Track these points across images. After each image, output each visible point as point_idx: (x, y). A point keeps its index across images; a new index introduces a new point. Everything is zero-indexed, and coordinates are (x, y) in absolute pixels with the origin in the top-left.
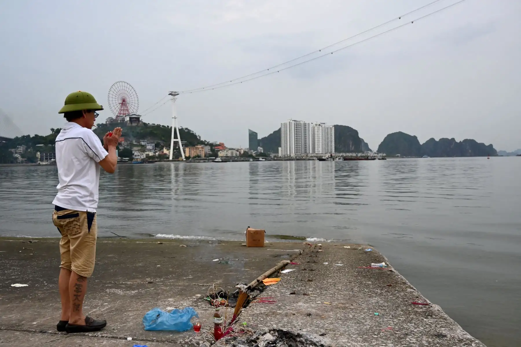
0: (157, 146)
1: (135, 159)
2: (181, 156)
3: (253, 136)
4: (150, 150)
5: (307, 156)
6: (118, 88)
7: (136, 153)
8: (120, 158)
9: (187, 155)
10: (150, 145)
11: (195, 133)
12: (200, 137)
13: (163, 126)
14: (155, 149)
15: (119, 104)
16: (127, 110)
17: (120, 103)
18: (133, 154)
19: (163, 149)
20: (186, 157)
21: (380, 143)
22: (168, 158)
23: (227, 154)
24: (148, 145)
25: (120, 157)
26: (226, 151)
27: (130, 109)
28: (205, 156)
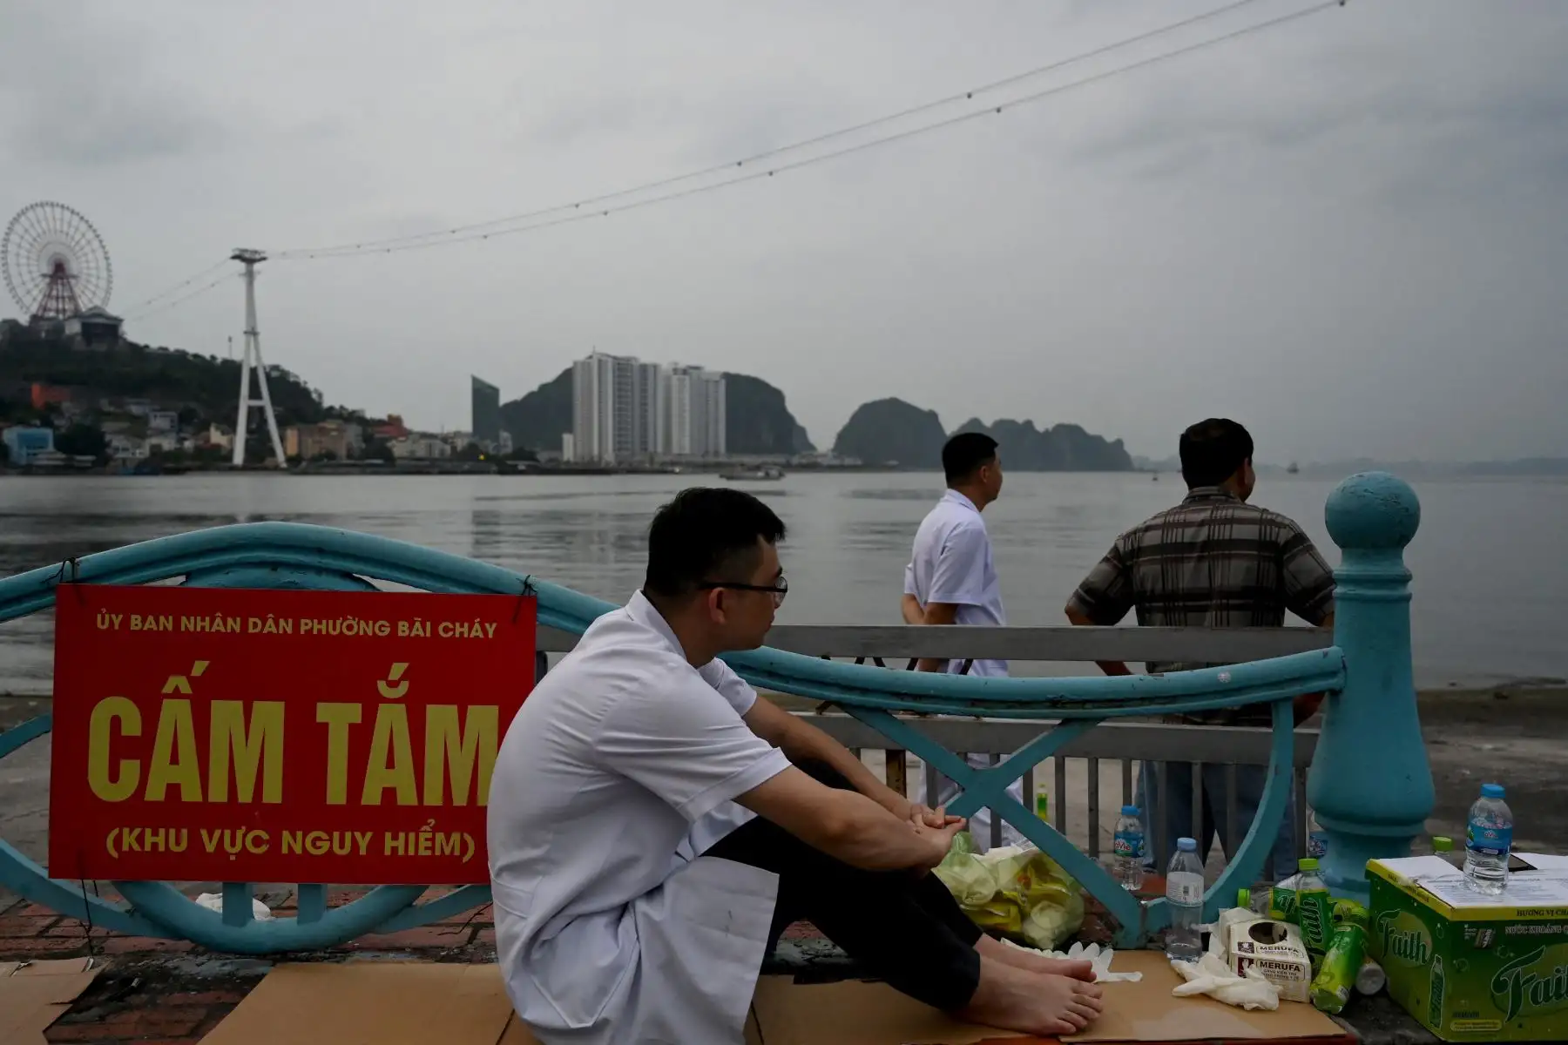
0: (185, 420)
1: (117, 459)
2: (272, 453)
3: (483, 395)
4: (161, 432)
5: (652, 461)
6: (36, 225)
7: (117, 441)
8: (63, 456)
9: (293, 450)
10: (161, 416)
11: (306, 383)
12: (320, 395)
13: (196, 356)
14: (180, 431)
15: (40, 279)
16: (73, 298)
17: (44, 276)
18: (108, 445)
19: (208, 429)
20: (289, 460)
21: (839, 428)
22: (229, 456)
23: (413, 452)
24: (155, 416)
25: (64, 452)
26: (409, 442)
27: (80, 296)
28: (349, 456)
